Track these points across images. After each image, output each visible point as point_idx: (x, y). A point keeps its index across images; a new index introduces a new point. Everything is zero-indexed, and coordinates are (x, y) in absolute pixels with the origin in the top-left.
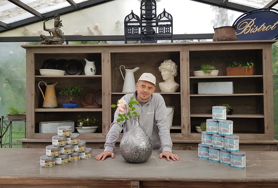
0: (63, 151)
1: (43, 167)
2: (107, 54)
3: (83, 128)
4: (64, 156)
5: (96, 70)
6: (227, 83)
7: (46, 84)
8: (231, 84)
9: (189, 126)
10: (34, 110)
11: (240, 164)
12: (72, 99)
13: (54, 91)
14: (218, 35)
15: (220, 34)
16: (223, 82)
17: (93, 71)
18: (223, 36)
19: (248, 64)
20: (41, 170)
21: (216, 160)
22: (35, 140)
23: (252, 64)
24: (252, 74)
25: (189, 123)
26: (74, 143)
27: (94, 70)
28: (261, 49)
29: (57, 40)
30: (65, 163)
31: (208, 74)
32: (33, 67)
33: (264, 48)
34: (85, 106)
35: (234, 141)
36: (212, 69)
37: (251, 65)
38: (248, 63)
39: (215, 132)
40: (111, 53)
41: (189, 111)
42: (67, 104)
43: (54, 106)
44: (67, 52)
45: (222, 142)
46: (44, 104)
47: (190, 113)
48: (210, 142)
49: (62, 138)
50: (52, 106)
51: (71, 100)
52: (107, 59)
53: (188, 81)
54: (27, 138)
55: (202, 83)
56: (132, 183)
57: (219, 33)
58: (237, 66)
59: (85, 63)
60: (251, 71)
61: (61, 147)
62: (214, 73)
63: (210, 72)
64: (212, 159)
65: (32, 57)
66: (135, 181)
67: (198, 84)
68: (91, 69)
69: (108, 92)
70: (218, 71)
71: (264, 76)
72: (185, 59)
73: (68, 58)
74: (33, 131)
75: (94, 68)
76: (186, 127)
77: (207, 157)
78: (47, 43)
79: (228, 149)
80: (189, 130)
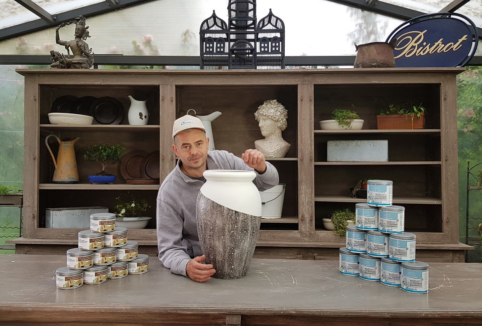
0: (98, 259)
1: (61, 289)
2: (169, 87)
3: (125, 219)
4: (99, 269)
5: (149, 116)
6: (379, 142)
7: (59, 141)
8: (385, 144)
9: (311, 217)
10: (38, 186)
11: (420, 285)
12: (105, 168)
13: (74, 152)
14: (363, 58)
15: (367, 55)
16: (372, 141)
17: (143, 117)
18: (373, 60)
19: (415, 109)
20: (57, 295)
21: (372, 277)
22: (38, 240)
23: (422, 109)
24: (422, 127)
25: (312, 212)
26: (117, 244)
27: (145, 117)
28: (438, 82)
29: (80, 60)
30: (101, 282)
31: (345, 127)
32: (36, 109)
33: (443, 82)
34: (128, 179)
35: (408, 243)
36: (353, 118)
37: (420, 111)
38: (414, 107)
39: (373, 226)
40: (177, 86)
41: (312, 192)
42: (96, 176)
43: (73, 180)
44: (99, 83)
45: (385, 244)
46: (54, 176)
48: (363, 245)
49: (96, 236)
50: (70, 180)
51: (103, 169)
52: (170, 97)
53: (311, 137)
54: (25, 237)
55: (335, 141)
56: (227, 318)
57: (364, 54)
58: (395, 113)
59: (129, 104)
60: (421, 122)
61: (95, 251)
62: (357, 125)
63: (350, 123)
64: (366, 275)
65: (36, 91)
66: (232, 314)
67: (327, 143)
68: (141, 114)
69: (170, 156)
70: (363, 121)
71: (443, 131)
72: (306, 99)
73: (99, 95)
74: (36, 224)
75: (144, 113)
76: (308, 220)
77: (356, 272)
78: (63, 65)
79: (397, 257)
80: (311, 225)
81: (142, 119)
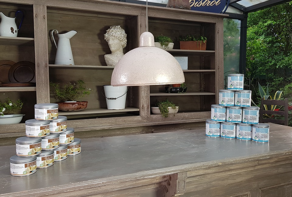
3: (5, 116)
6: (183, 57)
8: (186, 58)
9: (148, 106)
16: (179, 57)
17: (14, 31)
25: (148, 103)
27: (16, 31)
31: (165, 47)
33: (217, 22)
38: (202, 37)
40: (48, 7)
41: (148, 89)
47: (149, 91)
52: (42, 16)
68: (12, 29)
69: (44, 64)
71: (216, 52)
72: (144, 26)
75: (15, 28)
76: (146, 108)
80: (148, 112)
81: (13, 33)
